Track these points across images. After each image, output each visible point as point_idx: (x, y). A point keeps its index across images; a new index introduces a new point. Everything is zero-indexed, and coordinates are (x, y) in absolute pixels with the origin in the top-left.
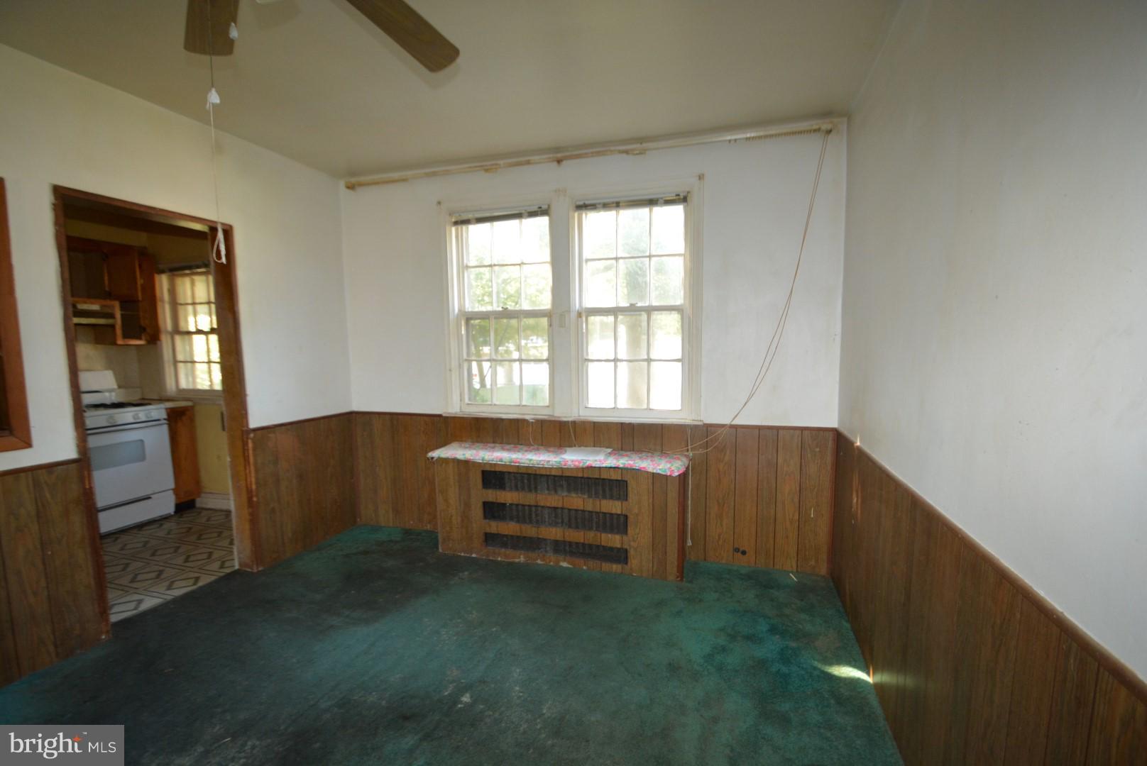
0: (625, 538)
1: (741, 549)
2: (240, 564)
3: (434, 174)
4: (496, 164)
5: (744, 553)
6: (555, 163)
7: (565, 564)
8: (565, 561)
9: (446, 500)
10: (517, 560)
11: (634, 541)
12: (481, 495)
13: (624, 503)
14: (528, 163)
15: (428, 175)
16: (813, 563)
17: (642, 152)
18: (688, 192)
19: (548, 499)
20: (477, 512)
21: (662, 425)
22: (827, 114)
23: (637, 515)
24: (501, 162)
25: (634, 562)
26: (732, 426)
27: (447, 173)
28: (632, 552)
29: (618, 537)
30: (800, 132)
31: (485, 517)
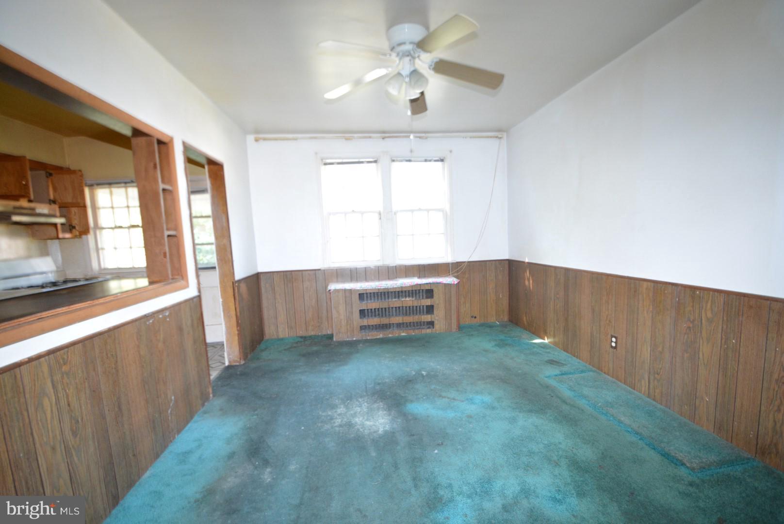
0: (433, 316)
1: (474, 316)
2: (230, 362)
3: (315, 138)
4: (353, 137)
5: (475, 317)
6: (382, 139)
7: (403, 334)
8: (403, 332)
9: (338, 312)
10: (378, 337)
11: (437, 316)
12: (358, 306)
13: (432, 299)
14: (370, 137)
15: (311, 138)
16: (502, 317)
17: (426, 138)
18: (444, 158)
19: (395, 303)
20: (357, 314)
21: (438, 264)
22: (500, 130)
23: (438, 304)
24: (356, 135)
25: (437, 326)
26: (469, 262)
27: (323, 138)
28: (436, 322)
29: (429, 316)
30: (491, 137)
31: (361, 318)
